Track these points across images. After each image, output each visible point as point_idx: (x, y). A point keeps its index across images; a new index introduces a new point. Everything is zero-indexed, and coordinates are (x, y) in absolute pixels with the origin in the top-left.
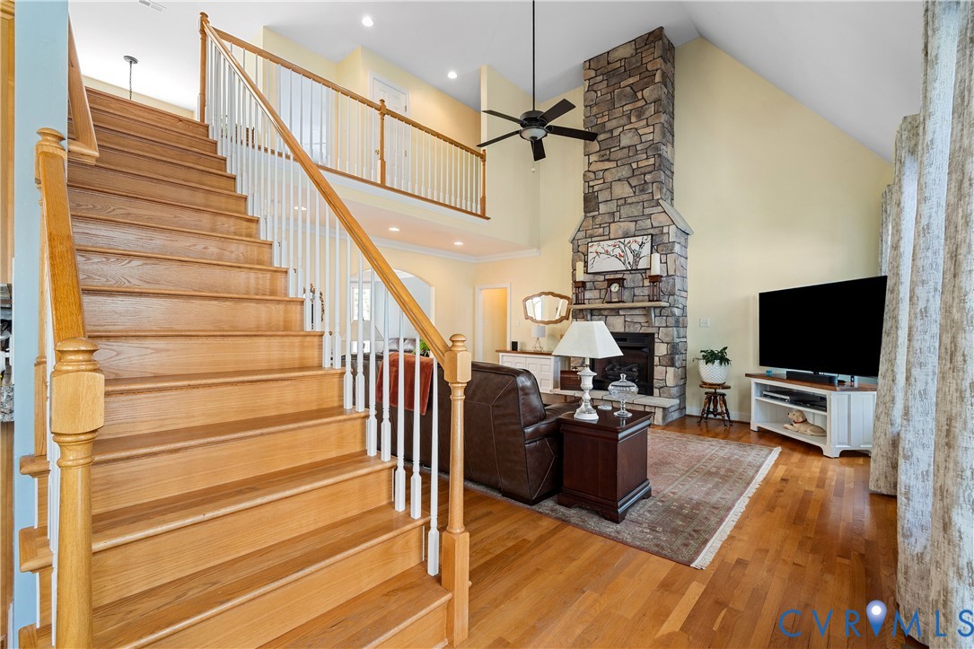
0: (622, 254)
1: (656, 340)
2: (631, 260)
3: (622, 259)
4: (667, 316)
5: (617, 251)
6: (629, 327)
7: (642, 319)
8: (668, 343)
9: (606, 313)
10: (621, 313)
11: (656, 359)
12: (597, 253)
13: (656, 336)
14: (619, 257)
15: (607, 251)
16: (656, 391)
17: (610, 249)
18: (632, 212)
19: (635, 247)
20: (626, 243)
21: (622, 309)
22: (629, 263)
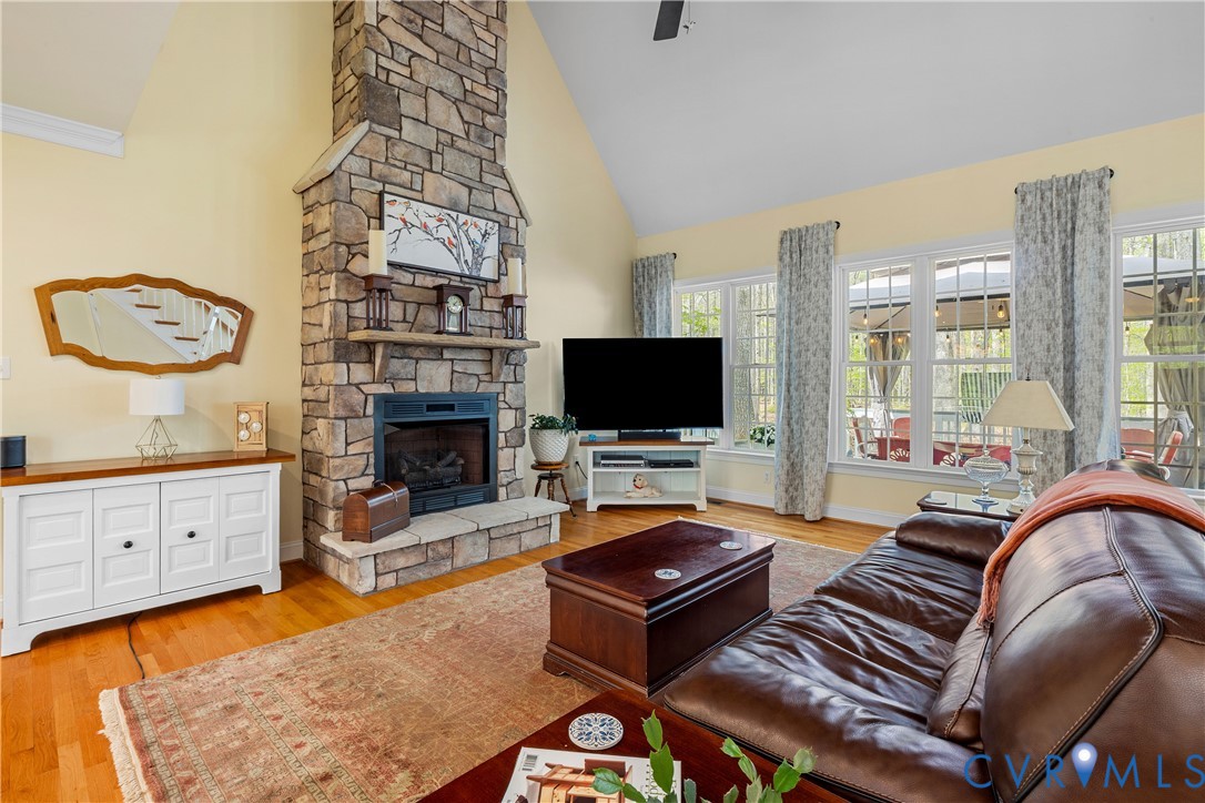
0: (454, 241)
1: (502, 405)
2: (469, 257)
3: (454, 251)
4: (516, 365)
5: (445, 233)
6: (460, 382)
7: (479, 369)
8: (516, 409)
9: (417, 353)
10: (447, 354)
11: (502, 436)
12: (404, 221)
13: (501, 398)
14: (448, 245)
15: (425, 226)
16: (502, 492)
17: (432, 223)
18: (464, 167)
19: (475, 235)
20: (460, 222)
21: (447, 347)
22: (466, 261)
